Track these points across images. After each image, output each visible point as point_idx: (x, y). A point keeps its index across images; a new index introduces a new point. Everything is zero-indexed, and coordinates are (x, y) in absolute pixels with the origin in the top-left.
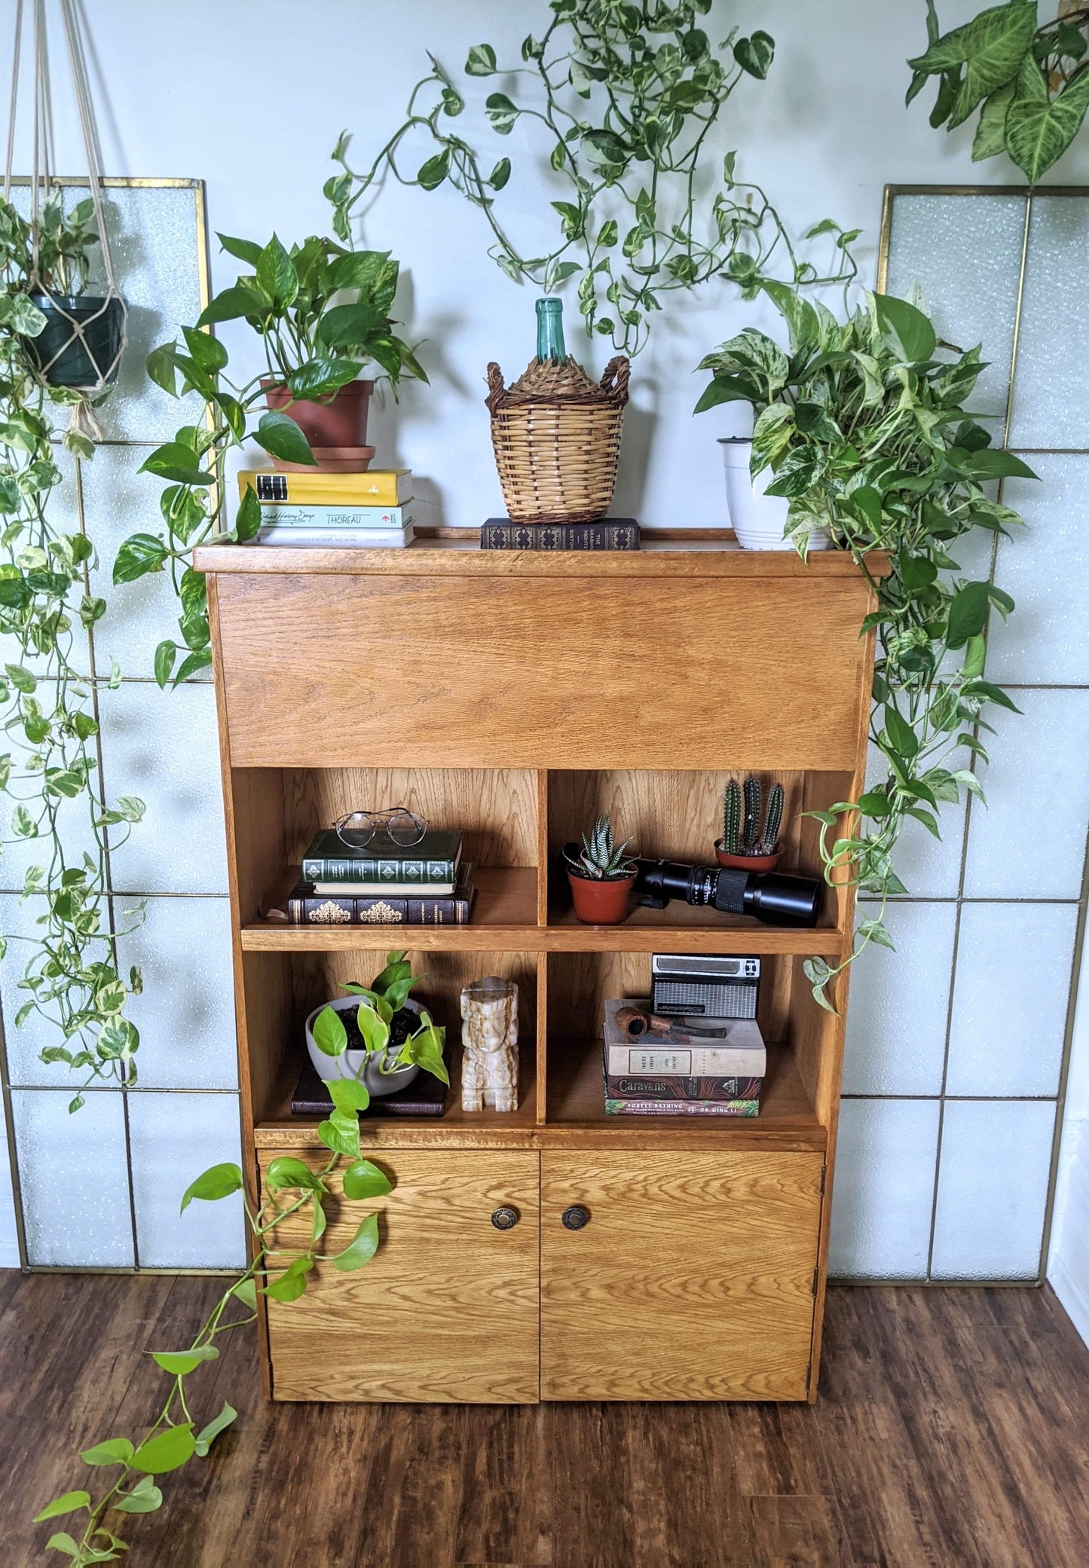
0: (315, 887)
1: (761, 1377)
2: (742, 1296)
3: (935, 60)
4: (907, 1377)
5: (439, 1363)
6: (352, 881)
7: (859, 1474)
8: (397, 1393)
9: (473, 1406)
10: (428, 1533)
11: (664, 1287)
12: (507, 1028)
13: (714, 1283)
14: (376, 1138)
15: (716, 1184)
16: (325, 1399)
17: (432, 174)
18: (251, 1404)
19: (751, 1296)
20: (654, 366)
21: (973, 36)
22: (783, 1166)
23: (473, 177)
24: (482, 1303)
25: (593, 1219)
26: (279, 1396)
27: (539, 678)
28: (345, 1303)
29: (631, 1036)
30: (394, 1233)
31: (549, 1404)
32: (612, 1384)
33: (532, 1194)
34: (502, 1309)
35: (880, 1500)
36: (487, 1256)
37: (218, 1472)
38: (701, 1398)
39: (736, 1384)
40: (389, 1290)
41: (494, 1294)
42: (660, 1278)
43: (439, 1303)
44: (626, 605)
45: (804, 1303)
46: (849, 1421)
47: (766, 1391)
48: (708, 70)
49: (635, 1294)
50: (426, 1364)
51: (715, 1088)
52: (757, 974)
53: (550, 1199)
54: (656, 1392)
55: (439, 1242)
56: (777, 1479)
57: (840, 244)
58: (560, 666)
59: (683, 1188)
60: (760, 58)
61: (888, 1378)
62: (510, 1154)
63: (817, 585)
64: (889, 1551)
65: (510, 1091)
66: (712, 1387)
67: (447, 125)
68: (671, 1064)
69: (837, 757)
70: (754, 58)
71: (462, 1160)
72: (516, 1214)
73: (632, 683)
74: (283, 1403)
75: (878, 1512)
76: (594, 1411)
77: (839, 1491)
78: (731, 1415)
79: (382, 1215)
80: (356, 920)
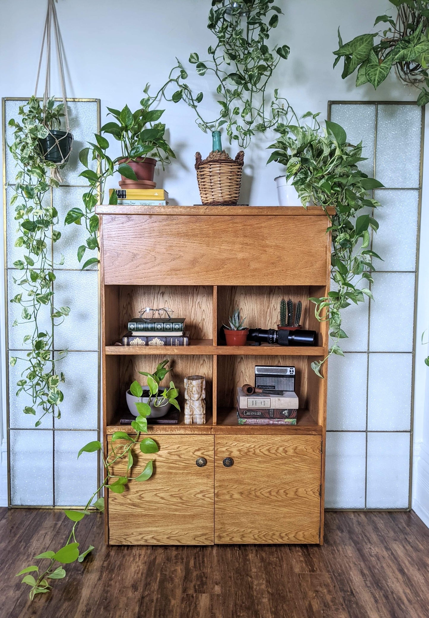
0: (132, 333)
1: (301, 533)
2: (293, 497)
3: (342, 52)
4: (359, 538)
5: (175, 527)
6: (146, 331)
7: (341, 566)
8: (158, 540)
9: (188, 546)
10: (172, 585)
11: (262, 493)
12: (202, 391)
13: (282, 491)
14: (153, 430)
15: (281, 449)
16: (129, 544)
17: (177, 97)
18: (100, 547)
19: (296, 497)
20: (252, 160)
21: (354, 45)
22: (307, 441)
23: (191, 98)
24: (192, 500)
25: (235, 464)
26: (112, 543)
27: (214, 252)
28: (139, 501)
29: (248, 393)
30: (158, 470)
31: (218, 545)
32: (243, 536)
33: (211, 453)
34: (199, 503)
35: (350, 574)
36: (194, 480)
37: (87, 567)
38: (278, 543)
39: (291, 536)
40: (156, 495)
41: (196, 496)
42: (261, 489)
43: (175, 500)
44: (245, 226)
45: (316, 499)
46: (336, 551)
47: (303, 539)
48: (268, 57)
49: (251, 496)
50: (170, 528)
51: (279, 413)
52: (294, 374)
53: (218, 455)
54: (260, 540)
55: (176, 474)
56: (309, 568)
57: (314, 118)
58: (222, 247)
59: (269, 450)
60: (285, 53)
61: (351, 538)
62: (203, 436)
63: (310, 218)
64: (354, 589)
65: (203, 416)
66: (282, 538)
67: (181, 82)
68: (263, 404)
69: (320, 280)
70: (283, 53)
71: (186, 439)
72: (205, 462)
73: (247, 254)
74: (113, 546)
75: (349, 578)
76: (236, 548)
77: (333, 572)
78: (290, 549)
79: (154, 462)
80: (147, 344)
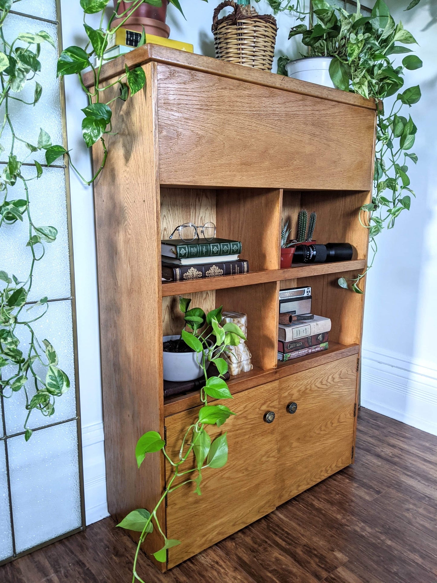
0: (181, 262)
1: (340, 460)
2: (336, 425)
5: (241, 508)
6: (199, 257)
7: (388, 477)
9: (252, 524)
11: (315, 431)
13: (329, 423)
15: (330, 377)
16: (192, 555)
19: (339, 424)
22: (348, 362)
24: (257, 467)
26: (170, 566)
27: (285, 142)
28: (203, 494)
31: (280, 507)
32: (298, 486)
33: (276, 402)
34: (264, 466)
35: (403, 481)
36: (260, 441)
39: (334, 466)
41: (262, 460)
42: (314, 428)
43: (241, 475)
44: (314, 110)
45: (352, 421)
47: (341, 465)
49: (306, 438)
50: (235, 511)
51: (314, 340)
52: (311, 294)
53: (282, 403)
55: (242, 441)
56: (372, 491)
59: (321, 382)
62: (269, 384)
63: (364, 111)
65: (249, 361)
66: (327, 471)
68: (305, 332)
72: (274, 415)
73: (314, 147)
74: (173, 568)
80: (204, 276)
